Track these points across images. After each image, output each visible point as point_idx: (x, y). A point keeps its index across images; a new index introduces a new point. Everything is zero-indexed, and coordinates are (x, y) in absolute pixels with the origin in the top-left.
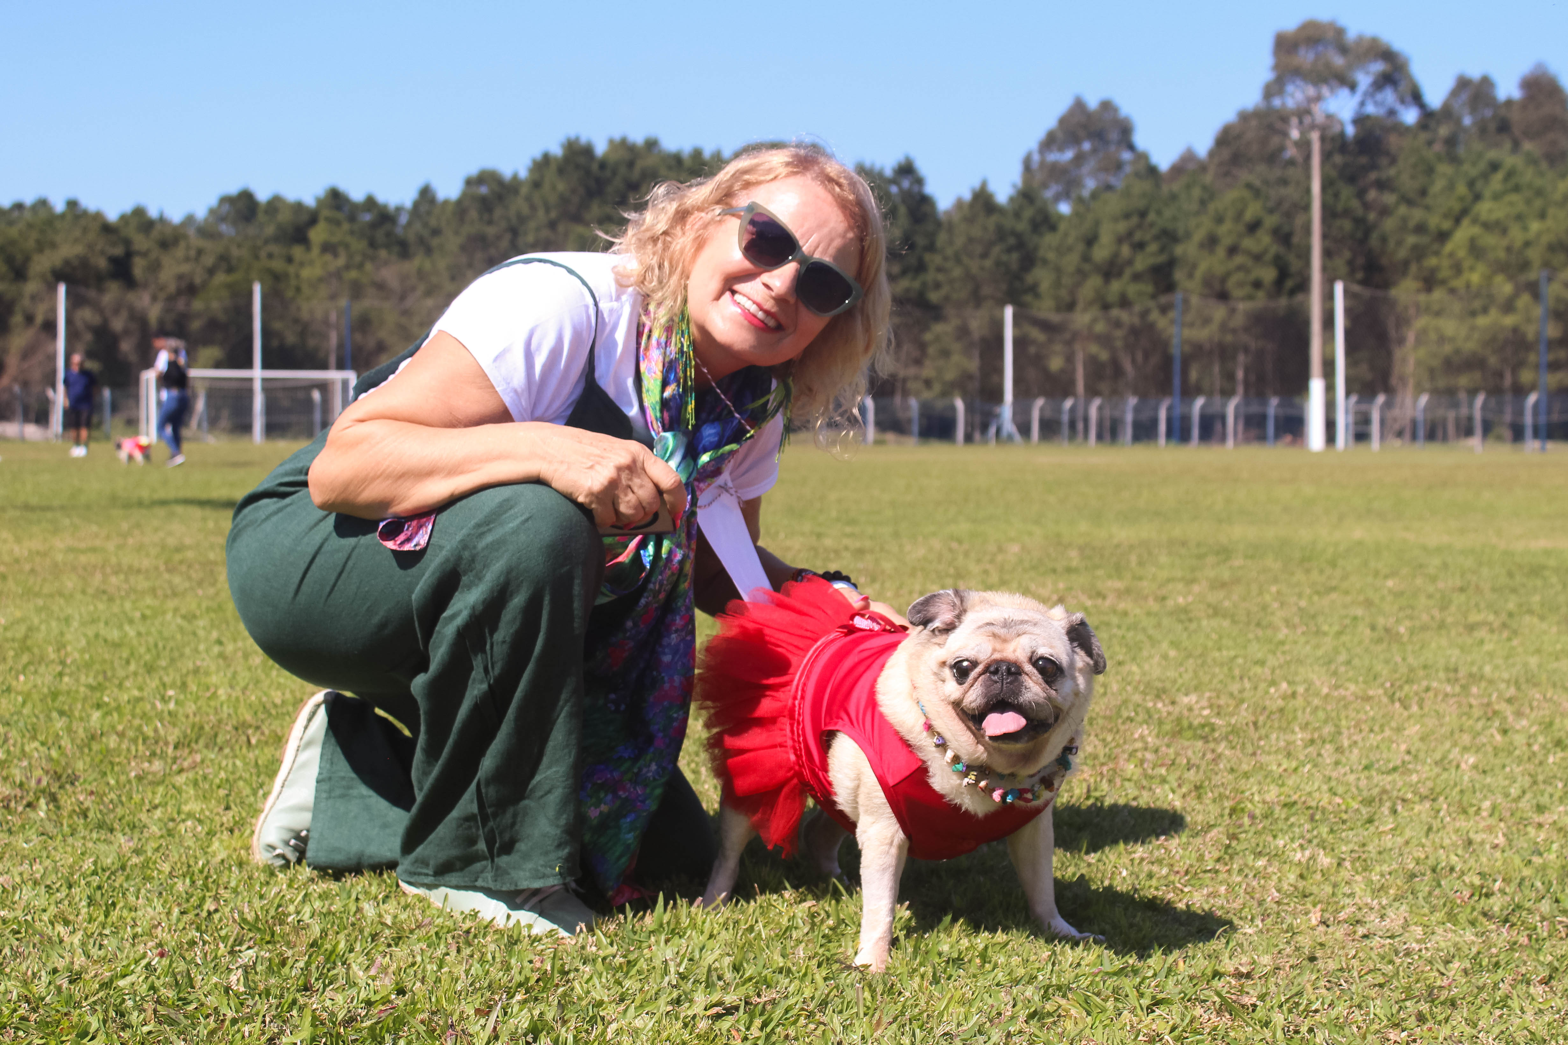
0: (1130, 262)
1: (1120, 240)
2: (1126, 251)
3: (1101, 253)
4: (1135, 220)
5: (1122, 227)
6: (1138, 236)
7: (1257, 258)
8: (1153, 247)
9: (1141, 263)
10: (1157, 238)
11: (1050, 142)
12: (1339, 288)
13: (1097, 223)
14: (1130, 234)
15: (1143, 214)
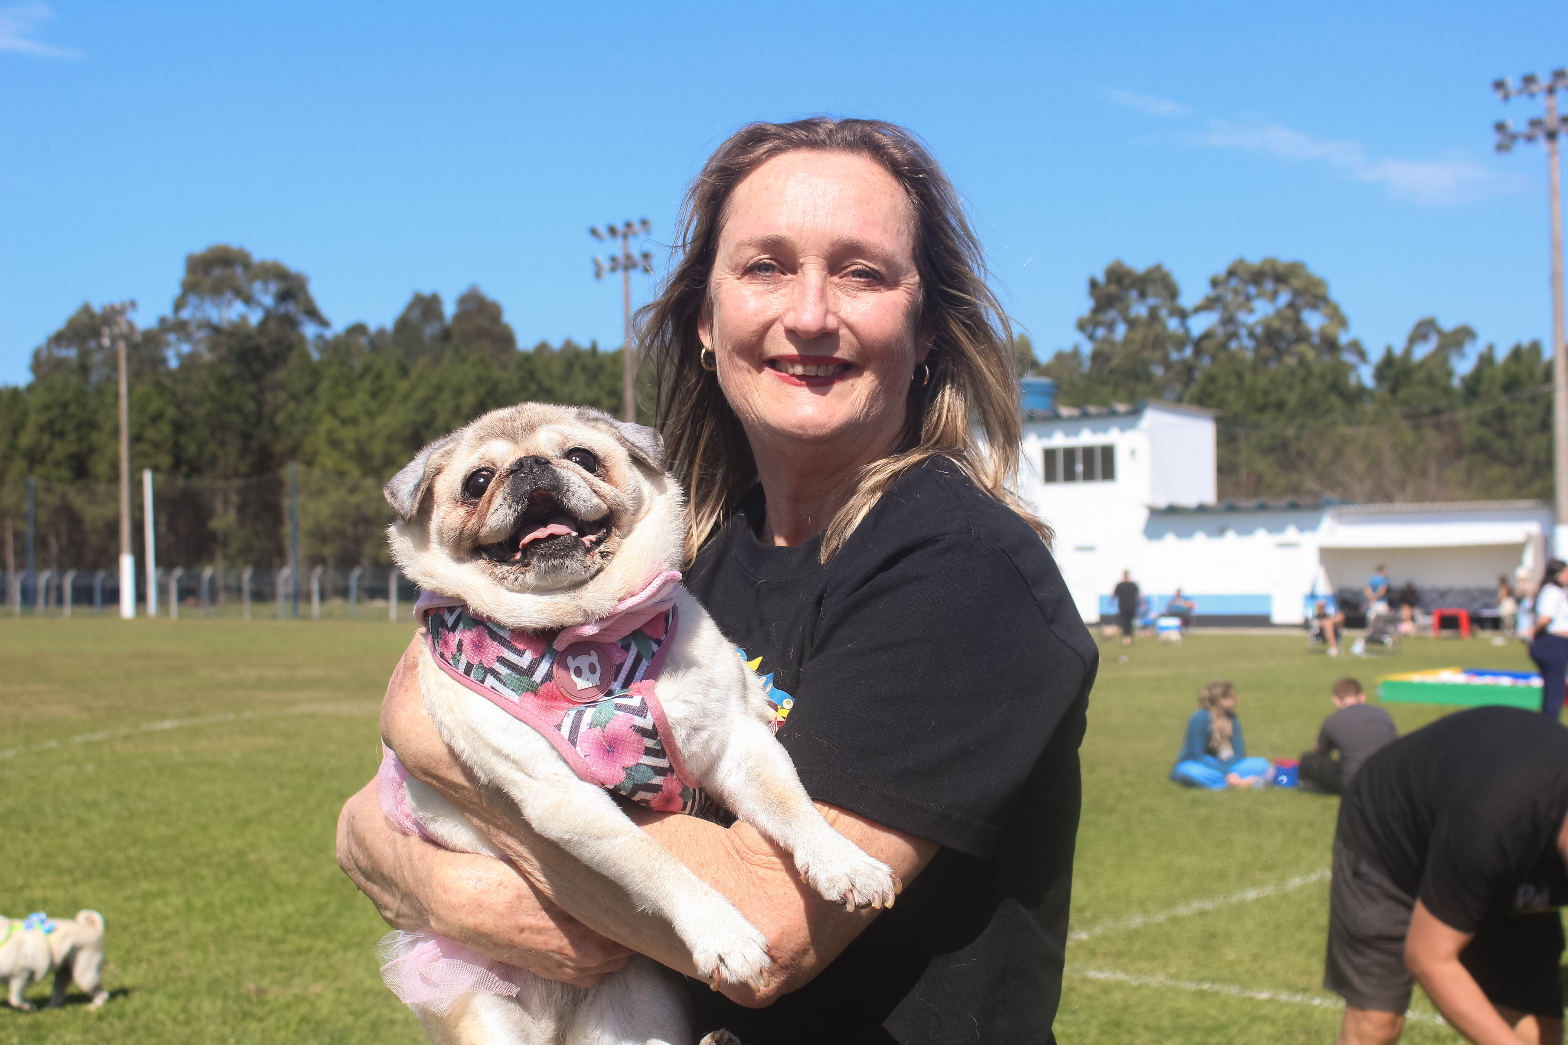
0: (50, 449)
1: (42, 429)
2: (46, 439)
3: (26, 439)
4: (56, 412)
5: (43, 418)
6: (58, 427)
7: (156, 445)
8: (72, 436)
9: (61, 450)
10: (78, 427)
11: (58, 339)
12: (148, 477)
13: (25, 414)
14: (51, 423)
15: (64, 406)
